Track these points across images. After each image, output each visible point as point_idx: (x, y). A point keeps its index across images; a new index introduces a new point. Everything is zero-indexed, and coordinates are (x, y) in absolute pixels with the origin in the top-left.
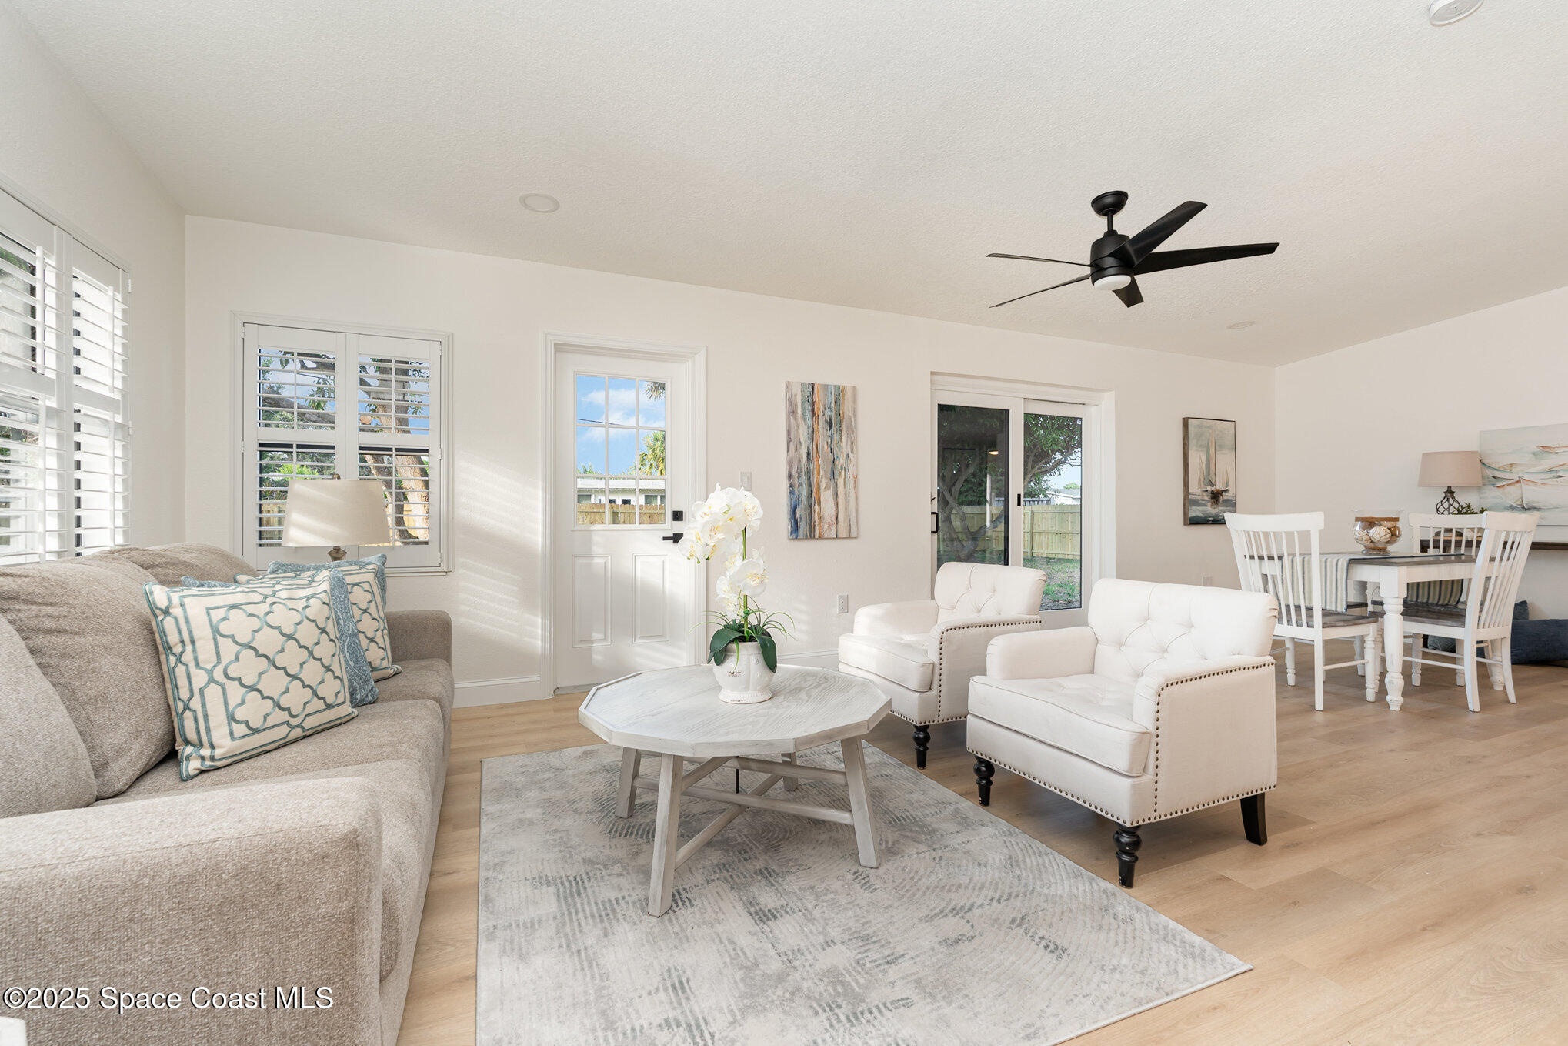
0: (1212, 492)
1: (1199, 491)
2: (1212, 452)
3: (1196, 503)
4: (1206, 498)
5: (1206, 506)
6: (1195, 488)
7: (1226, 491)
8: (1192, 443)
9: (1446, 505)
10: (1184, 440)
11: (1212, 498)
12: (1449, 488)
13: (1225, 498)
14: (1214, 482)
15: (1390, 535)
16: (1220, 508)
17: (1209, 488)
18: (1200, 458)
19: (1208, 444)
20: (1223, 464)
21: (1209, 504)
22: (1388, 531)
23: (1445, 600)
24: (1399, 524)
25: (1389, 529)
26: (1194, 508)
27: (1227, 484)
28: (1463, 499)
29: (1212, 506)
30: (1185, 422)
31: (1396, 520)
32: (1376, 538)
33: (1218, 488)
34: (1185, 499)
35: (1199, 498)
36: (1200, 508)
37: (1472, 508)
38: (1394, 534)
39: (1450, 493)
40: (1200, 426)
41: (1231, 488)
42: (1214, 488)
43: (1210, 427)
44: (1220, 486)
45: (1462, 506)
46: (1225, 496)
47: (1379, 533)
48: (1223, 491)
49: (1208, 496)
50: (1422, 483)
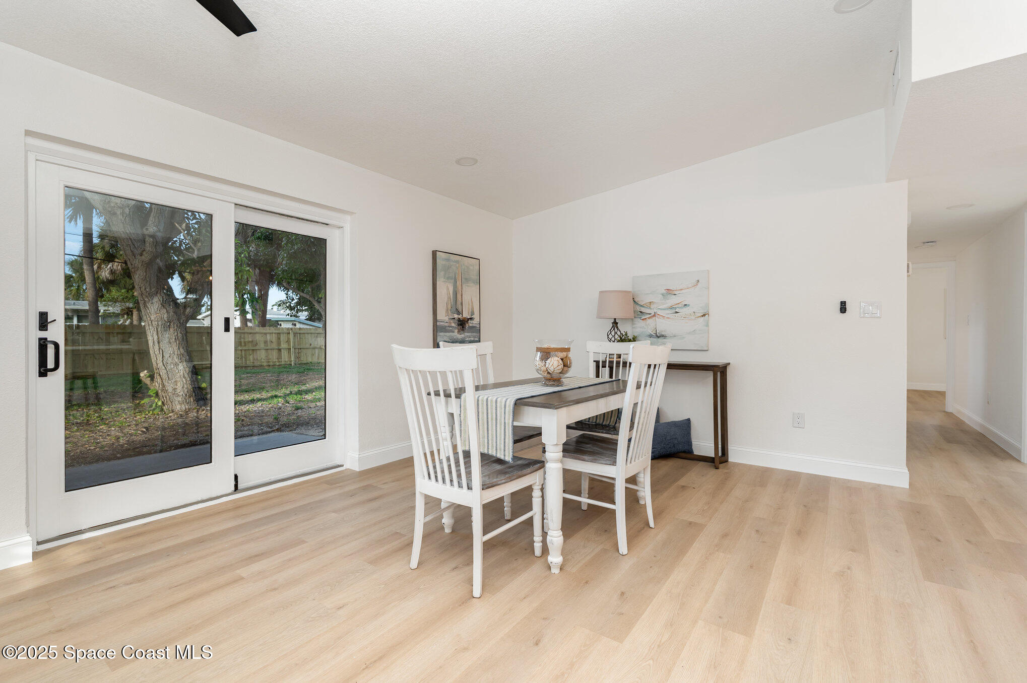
0: (459, 320)
1: (447, 319)
2: (459, 283)
3: (444, 329)
4: (453, 325)
5: (453, 332)
6: (442, 315)
7: (471, 319)
8: (440, 274)
9: (613, 333)
10: (433, 271)
11: (458, 325)
12: (615, 319)
13: (471, 325)
14: (460, 311)
15: (562, 366)
16: (466, 334)
17: (456, 316)
18: (448, 289)
19: (455, 276)
20: (469, 294)
21: (456, 331)
22: (561, 361)
23: (607, 421)
24: (571, 355)
25: (562, 359)
26: (442, 334)
27: (473, 313)
28: (623, 328)
29: (458, 332)
30: (434, 253)
31: (568, 350)
32: (551, 369)
33: (464, 316)
34: (433, 326)
35: (446, 324)
36: (448, 334)
37: (628, 335)
38: (566, 364)
39: (615, 323)
40: (448, 260)
41: (476, 316)
42: (460, 317)
43: (457, 262)
44: (466, 315)
45: (622, 334)
46: (471, 324)
47: (554, 363)
48: (468, 319)
49: (455, 323)
50: (599, 317)
